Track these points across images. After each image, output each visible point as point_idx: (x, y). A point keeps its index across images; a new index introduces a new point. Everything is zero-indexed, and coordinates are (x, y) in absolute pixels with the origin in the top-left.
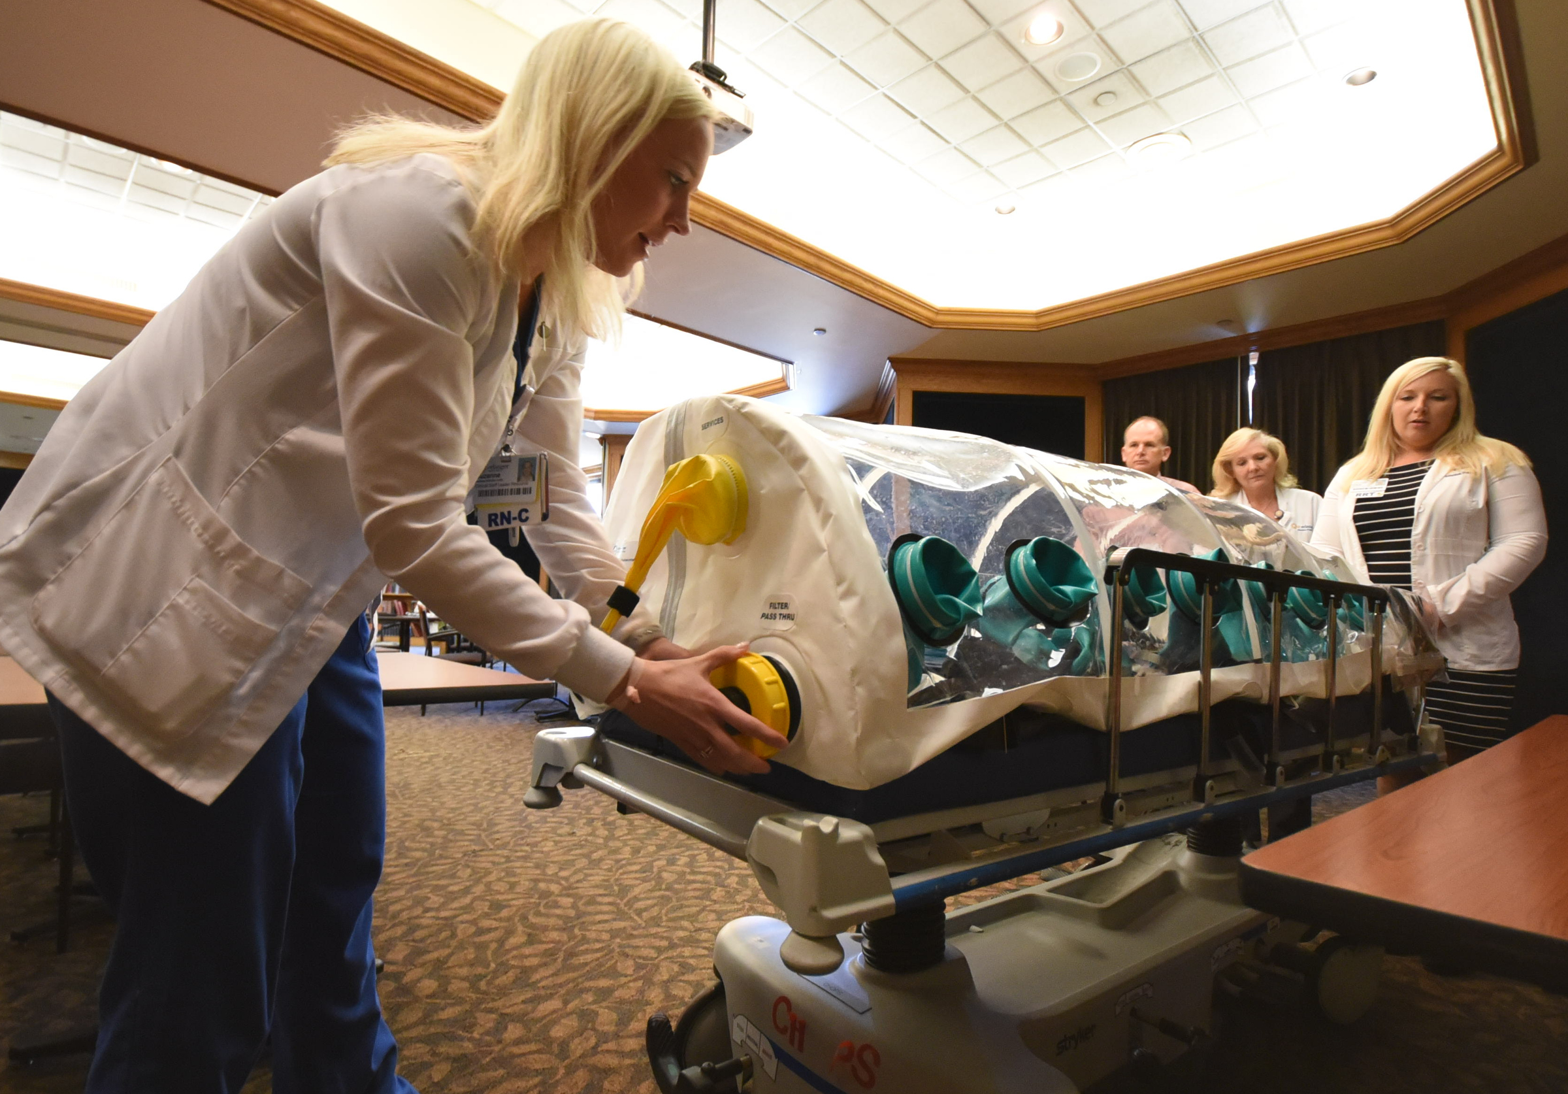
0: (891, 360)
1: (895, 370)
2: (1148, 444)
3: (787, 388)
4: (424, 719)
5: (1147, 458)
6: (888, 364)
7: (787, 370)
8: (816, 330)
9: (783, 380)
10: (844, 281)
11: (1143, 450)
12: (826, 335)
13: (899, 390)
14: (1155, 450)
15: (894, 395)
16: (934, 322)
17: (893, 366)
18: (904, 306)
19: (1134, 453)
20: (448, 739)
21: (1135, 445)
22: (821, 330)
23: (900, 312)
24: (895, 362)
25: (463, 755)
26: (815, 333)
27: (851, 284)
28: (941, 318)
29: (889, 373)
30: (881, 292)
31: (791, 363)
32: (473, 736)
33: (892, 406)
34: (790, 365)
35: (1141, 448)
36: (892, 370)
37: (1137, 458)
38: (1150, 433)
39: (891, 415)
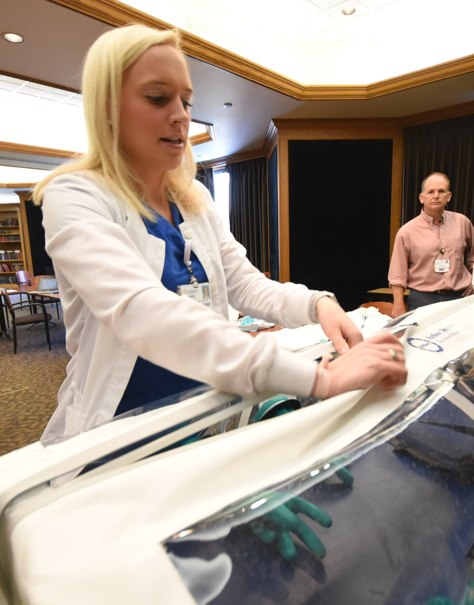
0: (274, 120)
1: (277, 127)
2: (441, 191)
3: (210, 139)
4: (16, 357)
5: (440, 200)
6: (272, 123)
7: (209, 129)
8: (225, 104)
9: (208, 134)
10: (241, 71)
11: (438, 195)
12: (233, 107)
13: (280, 140)
14: (444, 194)
15: (277, 142)
16: (302, 96)
17: (275, 124)
18: (282, 86)
19: (431, 197)
20: (28, 375)
21: (432, 192)
22: (229, 104)
23: (279, 91)
24: (277, 121)
25: (35, 390)
26: (225, 106)
27: (246, 73)
28: (306, 93)
29: (273, 128)
30: (267, 78)
31: (212, 125)
32: (43, 371)
33: (276, 149)
34: (211, 127)
35: (436, 194)
36: (275, 127)
37: (433, 201)
38: (442, 184)
39: (275, 154)
